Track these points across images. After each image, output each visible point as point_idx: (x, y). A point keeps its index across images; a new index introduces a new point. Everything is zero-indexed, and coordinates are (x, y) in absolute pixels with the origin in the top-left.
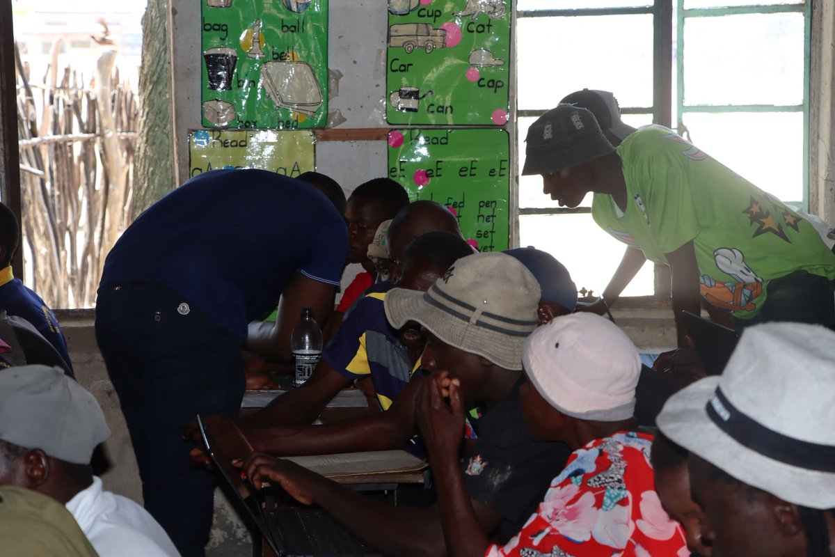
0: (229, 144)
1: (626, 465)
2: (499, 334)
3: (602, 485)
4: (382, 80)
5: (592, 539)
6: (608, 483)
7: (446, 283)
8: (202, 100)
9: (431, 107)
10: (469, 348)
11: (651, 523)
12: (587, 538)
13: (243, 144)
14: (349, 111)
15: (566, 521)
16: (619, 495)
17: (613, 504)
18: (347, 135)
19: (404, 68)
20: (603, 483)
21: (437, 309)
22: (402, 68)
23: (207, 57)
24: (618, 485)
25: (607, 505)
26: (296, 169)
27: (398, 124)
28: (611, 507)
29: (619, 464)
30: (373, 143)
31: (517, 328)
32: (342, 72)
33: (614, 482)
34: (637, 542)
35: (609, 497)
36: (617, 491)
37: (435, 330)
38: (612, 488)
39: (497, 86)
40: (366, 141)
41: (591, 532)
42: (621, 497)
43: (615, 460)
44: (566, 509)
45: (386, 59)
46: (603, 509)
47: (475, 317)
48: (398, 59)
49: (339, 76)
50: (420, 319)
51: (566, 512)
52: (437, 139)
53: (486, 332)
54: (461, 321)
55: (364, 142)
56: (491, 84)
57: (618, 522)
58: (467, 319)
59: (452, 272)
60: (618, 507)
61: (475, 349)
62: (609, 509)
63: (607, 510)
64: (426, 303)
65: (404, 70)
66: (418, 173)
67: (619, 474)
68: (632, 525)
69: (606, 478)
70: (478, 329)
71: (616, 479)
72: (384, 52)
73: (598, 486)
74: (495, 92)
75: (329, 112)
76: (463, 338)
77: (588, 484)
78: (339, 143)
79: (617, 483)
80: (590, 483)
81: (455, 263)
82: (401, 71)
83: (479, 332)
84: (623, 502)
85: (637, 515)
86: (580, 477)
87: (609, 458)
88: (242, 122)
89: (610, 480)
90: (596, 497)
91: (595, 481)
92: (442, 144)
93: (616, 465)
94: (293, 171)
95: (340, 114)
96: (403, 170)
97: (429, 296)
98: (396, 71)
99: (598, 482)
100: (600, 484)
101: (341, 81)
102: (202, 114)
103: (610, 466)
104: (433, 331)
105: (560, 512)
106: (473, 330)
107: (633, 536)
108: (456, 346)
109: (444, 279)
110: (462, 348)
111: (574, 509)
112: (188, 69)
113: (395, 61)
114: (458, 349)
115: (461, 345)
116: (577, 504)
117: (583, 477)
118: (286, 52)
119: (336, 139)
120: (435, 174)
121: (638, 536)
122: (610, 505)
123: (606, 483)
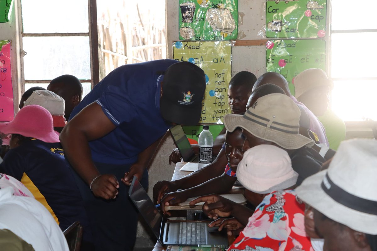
0: (191, 48)
1: (285, 201)
2: (281, 132)
3: (273, 211)
4: (264, 17)
5: (267, 237)
6: (276, 210)
7: (254, 109)
8: (179, 27)
9: (288, 29)
10: (267, 139)
11: (299, 228)
12: (265, 236)
13: (197, 48)
14: (248, 32)
15: (255, 227)
16: (281, 215)
17: (278, 220)
18: (247, 43)
19: (275, 11)
20: (273, 210)
21: (250, 121)
22: (274, 11)
23: (182, 7)
24: (281, 211)
25: (275, 220)
26: (222, 59)
27: (271, 38)
28: (277, 221)
29: (281, 201)
30: (259, 47)
31: (290, 129)
32: (245, 13)
33: (278, 209)
34: (293, 238)
35: (276, 217)
36: (280, 213)
37: (250, 131)
38: (278, 212)
39: (320, 19)
40: (256, 46)
41: (266, 233)
42: (282, 216)
43: (279, 199)
44: (255, 222)
45: (266, 7)
46: (273, 222)
47: (269, 124)
48: (272, 7)
49: (243, 15)
50: (243, 126)
51: (255, 223)
52: (290, 44)
53: (275, 131)
54: (262, 126)
55: (255, 46)
56: (317, 18)
57: (280, 228)
58: (266, 125)
59: (257, 104)
60: (281, 221)
61: (271, 139)
62: (276, 222)
63: (275, 223)
64: (244, 119)
65: (275, 12)
66: (281, 61)
67: (281, 205)
68: (289, 229)
69: (275, 207)
70: (271, 130)
71: (279, 208)
72: (265, 4)
73: (271, 211)
74: (319, 21)
75: (239, 32)
76: (264, 134)
77: (267, 210)
78: (243, 47)
79: (280, 210)
80: (267, 209)
81: (258, 100)
82: (273, 12)
83: (272, 131)
84: (284, 219)
85: (291, 224)
86: (263, 207)
87: (276, 197)
88: (197, 37)
89: (277, 208)
90: (270, 216)
91: (270, 209)
92: (292, 47)
93: (279, 201)
94: (221, 60)
95: (244, 33)
96: (273, 60)
97: (245, 116)
98: (271, 12)
99: (271, 209)
100: (272, 210)
101: (244, 17)
102: (179, 34)
103: (276, 202)
104: (249, 131)
105: (252, 223)
106: (269, 130)
107: (290, 235)
108: (261, 138)
109: (253, 108)
110: (264, 139)
111: (259, 222)
112: (173, 13)
113: (271, 7)
114: (262, 139)
115: (263, 138)
116: (261, 219)
117: (265, 207)
118: (218, 4)
119: (241, 45)
120: (289, 61)
121: (293, 234)
122: (277, 220)
123: (275, 210)
